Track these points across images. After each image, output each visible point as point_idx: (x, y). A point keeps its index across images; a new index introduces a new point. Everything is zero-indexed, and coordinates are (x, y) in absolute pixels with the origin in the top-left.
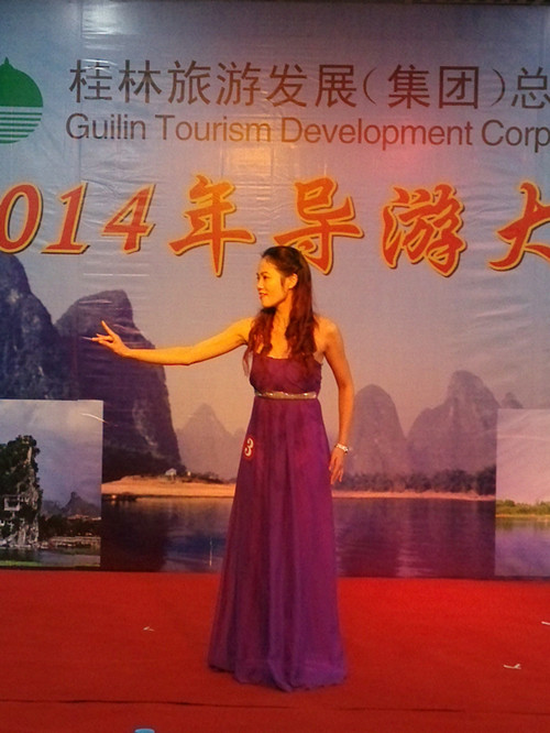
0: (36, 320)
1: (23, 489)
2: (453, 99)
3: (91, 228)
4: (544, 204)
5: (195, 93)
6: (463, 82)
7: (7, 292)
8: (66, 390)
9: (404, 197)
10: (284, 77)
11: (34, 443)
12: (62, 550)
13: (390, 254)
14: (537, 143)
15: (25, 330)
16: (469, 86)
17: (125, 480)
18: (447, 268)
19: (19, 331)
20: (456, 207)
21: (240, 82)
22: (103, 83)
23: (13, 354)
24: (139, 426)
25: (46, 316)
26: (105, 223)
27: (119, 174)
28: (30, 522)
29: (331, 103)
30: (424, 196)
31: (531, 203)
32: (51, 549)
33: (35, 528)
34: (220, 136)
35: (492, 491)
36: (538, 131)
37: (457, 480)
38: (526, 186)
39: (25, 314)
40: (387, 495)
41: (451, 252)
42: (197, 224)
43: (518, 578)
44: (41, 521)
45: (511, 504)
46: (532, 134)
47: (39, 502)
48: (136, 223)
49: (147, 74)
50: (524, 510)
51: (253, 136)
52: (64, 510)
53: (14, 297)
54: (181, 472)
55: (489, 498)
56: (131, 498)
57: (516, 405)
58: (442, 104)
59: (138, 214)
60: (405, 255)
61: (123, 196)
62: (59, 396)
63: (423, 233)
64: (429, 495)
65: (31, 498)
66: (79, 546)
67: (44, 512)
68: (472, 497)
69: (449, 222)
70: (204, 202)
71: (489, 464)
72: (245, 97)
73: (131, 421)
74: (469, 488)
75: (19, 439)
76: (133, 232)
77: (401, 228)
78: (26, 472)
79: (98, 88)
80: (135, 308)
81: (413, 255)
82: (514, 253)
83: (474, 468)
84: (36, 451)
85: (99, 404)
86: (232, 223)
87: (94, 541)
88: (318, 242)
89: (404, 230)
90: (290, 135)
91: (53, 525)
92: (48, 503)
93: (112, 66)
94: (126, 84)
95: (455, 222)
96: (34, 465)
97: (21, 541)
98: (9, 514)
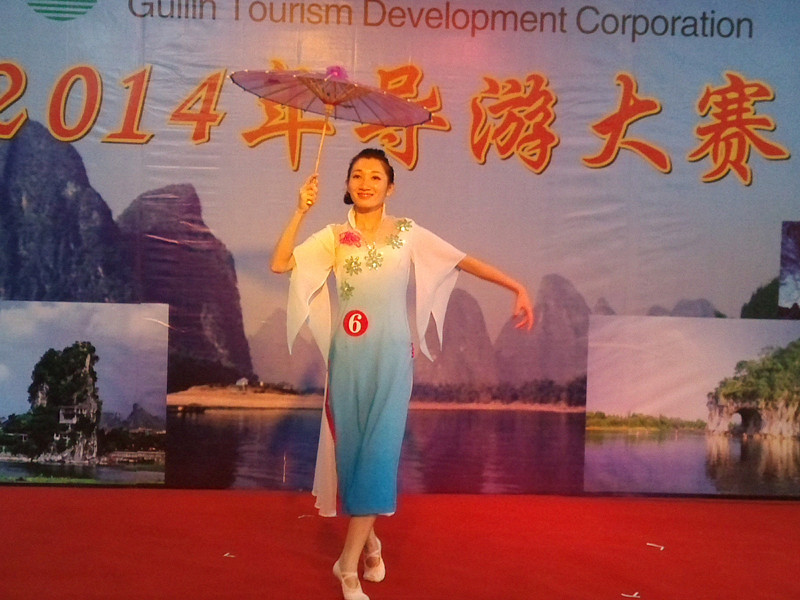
0: (95, 215)
1: (81, 399)
3: (156, 116)
4: (641, 97)
7: (63, 185)
8: (128, 293)
9: (494, 88)
11: (92, 350)
12: (123, 466)
13: (478, 149)
14: (634, 32)
15: (83, 226)
17: (193, 390)
18: (538, 164)
19: (77, 228)
20: (548, 99)
23: (70, 253)
24: (208, 333)
25: (106, 212)
26: (172, 109)
27: (186, 57)
28: (88, 435)
30: (515, 86)
31: (627, 95)
32: (111, 465)
33: (94, 441)
34: (297, 18)
35: (583, 402)
36: (635, 19)
37: (545, 391)
38: (621, 78)
39: (83, 209)
40: (472, 406)
41: (543, 147)
42: (271, 113)
43: (608, 494)
44: (100, 433)
45: (602, 416)
46: (629, 22)
47: (98, 413)
48: (205, 111)
50: (615, 422)
51: (333, 18)
52: (126, 423)
53: (71, 190)
54: (253, 382)
55: (578, 410)
56: (198, 409)
57: (608, 311)
59: (208, 101)
60: (494, 148)
61: (191, 82)
62: (121, 299)
63: (513, 126)
64: (515, 406)
65: (89, 410)
66: (141, 461)
67: (103, 425)
68: (562, 408)
69: (540, 117)
71: (579, 373)
73: (200, 327)
74: (558, 399)
75: (76, 346)
76: (202, 122)
77: (490, 121)
78: (84, 382)
80: (204, 204)
81: (503, 150)
82: (609, 150)
83: (564, 377)
84: (95, 359)
87: (159, 456)
88: (402, 135)
89: (493, 123)
90: (374, 18)
91: (114, 439)
92: (108, 415)
95: (547, 115)
96: (93, 374)
97: (78, 456)
98: (65, 427)
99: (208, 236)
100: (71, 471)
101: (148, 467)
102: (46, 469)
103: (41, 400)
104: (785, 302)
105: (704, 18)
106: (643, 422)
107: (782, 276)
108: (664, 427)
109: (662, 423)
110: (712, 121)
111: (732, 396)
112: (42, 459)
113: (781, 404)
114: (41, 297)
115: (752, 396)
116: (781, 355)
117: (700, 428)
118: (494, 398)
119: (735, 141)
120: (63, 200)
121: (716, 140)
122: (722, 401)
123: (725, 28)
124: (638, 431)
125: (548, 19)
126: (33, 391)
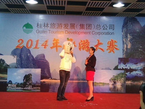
0: (32, 58)
1: (30, 81)
2: (88, 28)
3: (39, 45)
4: (100, 42)
5: (54, 27)
6: (89, 26)
7: (28, 54)
8: (36, 67)
9: (82, 41)
10: (66, 25)
11: (31, 74)
12: (35, 89)
13: (80, 49)
15: (30, 59)
16: (90, 27)
17: (44, 79)
18: (87, 51)
19: (29, 59)
20: (88, 43)
21: (60, 26)
22: (41, 26)
23: (29, 62)
24: (46, 72)
25: (33, 57)
26: (41, 44)
27: (43, 38)
28: (30, 85)
29: (72, 29)
30: (84, 41)
31: (98, 42)
32: (33, 89)
33: (31, 86)
34: (57, 33)
38: (98, 40)
39: (30, 57)
40: (79, 81)
41: (88, 49)
42: (54, 45)
43: (97, 93)
46: (98, 33)
47: (32, 83)
48: (45, 45)
49: (47, 24)
50: (97, 83)
51: (61, 33)
52: (35, 84)
53: (29, 55)
54: (51, 78)
56: (45, 82)
57: (96, 69)
58: (87, 29)
59: (46, 43)
60: (82, 49)
61: (44, 41)
63: (84, 46)
64: (84, 81)
65: (31, 82)
66: (37, 89)
67: (32, 84)
69: (87, 45)
70: (55, 42)
72: (60, 28)
73: (45, 71)
75: (29, 74)
76: (45, 46)
78: (30, 79)
79: (40, 26)
80: (45, 56)
81: (83, 49)
82: (96, 49)
85: (40, 69)
86: (59, 45)
89: (82, 46)
90: (66, 33)
91: (34, 86)
92: (33, 83)
93: (42, 23)
94: (44, 26)
95: (88, 45)
96: (31, 77)
97: (29, 88)
98: (28, 84)
99: (46, 60)
100: (28, 90)
101: (38, 89)
102: (25, 90)
103: (25, 81)
104: (119, 68)
105: (108, 32)
106: (101, 83)
107: (118, 64)
108: (104, 84)
109: (104, 83)
110: (109, 45)
111: (112, 80)
112: (25, 88)
113: (119, 81)
114: (25, 68)
115: (115, 80)
116: (119, 75)
117: (108, 84)
118: (82, 80)
119: (112, 48)
120: (28, 56)
121: (110, 48)
122: (111, 80)
123: (111, 34)
124: (100, 84)
125: (88, 33)
126: (24, 80)
